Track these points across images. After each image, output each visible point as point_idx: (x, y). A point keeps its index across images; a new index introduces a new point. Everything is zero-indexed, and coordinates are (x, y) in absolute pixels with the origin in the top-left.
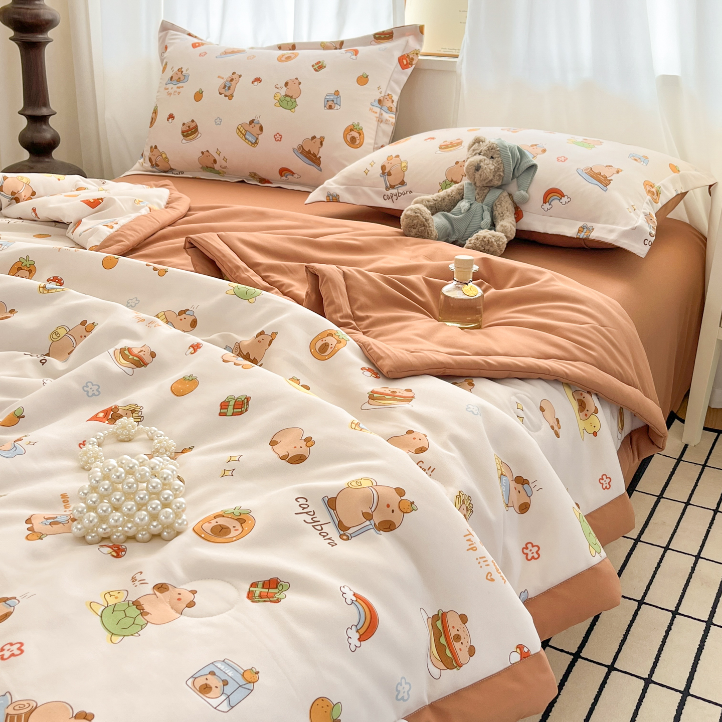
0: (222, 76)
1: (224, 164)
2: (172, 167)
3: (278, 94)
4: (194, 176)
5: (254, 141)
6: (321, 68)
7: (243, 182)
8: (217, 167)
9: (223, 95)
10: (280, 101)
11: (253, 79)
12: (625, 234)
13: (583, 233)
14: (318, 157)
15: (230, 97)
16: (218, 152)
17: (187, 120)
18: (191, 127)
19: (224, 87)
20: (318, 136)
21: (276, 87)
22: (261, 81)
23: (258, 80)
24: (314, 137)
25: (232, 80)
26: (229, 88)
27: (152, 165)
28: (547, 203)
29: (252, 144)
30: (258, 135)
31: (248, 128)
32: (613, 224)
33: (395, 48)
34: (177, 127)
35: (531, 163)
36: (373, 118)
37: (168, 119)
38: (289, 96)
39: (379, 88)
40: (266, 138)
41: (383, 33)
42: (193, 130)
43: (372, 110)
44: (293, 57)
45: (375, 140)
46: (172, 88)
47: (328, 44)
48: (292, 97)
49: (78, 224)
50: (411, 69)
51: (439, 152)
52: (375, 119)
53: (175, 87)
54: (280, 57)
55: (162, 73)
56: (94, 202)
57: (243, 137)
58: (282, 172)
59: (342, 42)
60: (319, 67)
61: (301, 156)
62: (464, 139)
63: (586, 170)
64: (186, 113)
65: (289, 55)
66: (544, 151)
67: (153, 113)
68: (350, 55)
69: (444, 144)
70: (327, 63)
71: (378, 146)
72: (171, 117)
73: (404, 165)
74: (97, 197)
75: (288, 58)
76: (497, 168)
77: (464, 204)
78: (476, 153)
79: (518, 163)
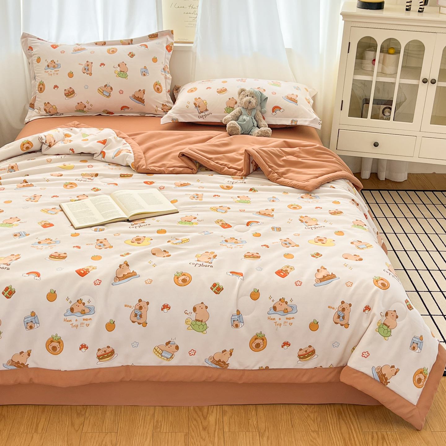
0: (81, 64)
1: (91, 107)
2: (58, 112)
3: (116, 71)
4: (72, 116)
5: (108, 95)
6: (133, 55)
7: (100, 115)
8: (85, 109)
9: (86, 74)
10: (118, 74)
11: (100, 64)
12: (312, 122)
13: (293, 123)
14: (143, 99)
15: (91, 74)
16: (88, 102)
17: (67, 88)
18: (70, 91)
19: (85, 69)
20: (142, 90)
21: (114, 67)
22: (104, 65)
23: (102, 64)
24: (140, 90)
25: (88, 65)
26: (88, 70)
27: (47, 112)
28: (274, 112)
29: (107, 96)
30: (110, 92)
31: (104, 89)
32: (305, 118)
33: (162, 42)
34: (61, 91)
35: (266, 97)
36: (163, 77)
37: (54, 88)
38: (123, 72)
39: (162, 63)
40: (114, 93)
41: (153, 35)
42: (72, 93)
43: (162, 74)
44: (115, 50)
45: (166, 87)
46: (51, 72)
47: (124, 41)
48: (124, 72)
49: (103, 153)
50: (172, 51)
51: (218, 95)
52: (164, 78)
53: (53, 71)
54: (108, 51)
55: (36, 63)
56: (104, 142)
57: (102, 94)
58: (122, 108)
59: (132, 40)
60: (132, 55)
61: (134, 99)
62: (225, 87)
63: (286, 97)
64: (65, 84)
65: (112, 50)
66: (265, 90)
67: (40, 85)
68: (143, 48)
69: (218, 90)
70: (134, 53)
71: (168, 90)
72: (56, 87)
73: (205, 102)
74: (102, 139)
75: (113, 51)
76: (256, 101)
77: (245, 117)
78: (245, 96)
79: (261, 98)
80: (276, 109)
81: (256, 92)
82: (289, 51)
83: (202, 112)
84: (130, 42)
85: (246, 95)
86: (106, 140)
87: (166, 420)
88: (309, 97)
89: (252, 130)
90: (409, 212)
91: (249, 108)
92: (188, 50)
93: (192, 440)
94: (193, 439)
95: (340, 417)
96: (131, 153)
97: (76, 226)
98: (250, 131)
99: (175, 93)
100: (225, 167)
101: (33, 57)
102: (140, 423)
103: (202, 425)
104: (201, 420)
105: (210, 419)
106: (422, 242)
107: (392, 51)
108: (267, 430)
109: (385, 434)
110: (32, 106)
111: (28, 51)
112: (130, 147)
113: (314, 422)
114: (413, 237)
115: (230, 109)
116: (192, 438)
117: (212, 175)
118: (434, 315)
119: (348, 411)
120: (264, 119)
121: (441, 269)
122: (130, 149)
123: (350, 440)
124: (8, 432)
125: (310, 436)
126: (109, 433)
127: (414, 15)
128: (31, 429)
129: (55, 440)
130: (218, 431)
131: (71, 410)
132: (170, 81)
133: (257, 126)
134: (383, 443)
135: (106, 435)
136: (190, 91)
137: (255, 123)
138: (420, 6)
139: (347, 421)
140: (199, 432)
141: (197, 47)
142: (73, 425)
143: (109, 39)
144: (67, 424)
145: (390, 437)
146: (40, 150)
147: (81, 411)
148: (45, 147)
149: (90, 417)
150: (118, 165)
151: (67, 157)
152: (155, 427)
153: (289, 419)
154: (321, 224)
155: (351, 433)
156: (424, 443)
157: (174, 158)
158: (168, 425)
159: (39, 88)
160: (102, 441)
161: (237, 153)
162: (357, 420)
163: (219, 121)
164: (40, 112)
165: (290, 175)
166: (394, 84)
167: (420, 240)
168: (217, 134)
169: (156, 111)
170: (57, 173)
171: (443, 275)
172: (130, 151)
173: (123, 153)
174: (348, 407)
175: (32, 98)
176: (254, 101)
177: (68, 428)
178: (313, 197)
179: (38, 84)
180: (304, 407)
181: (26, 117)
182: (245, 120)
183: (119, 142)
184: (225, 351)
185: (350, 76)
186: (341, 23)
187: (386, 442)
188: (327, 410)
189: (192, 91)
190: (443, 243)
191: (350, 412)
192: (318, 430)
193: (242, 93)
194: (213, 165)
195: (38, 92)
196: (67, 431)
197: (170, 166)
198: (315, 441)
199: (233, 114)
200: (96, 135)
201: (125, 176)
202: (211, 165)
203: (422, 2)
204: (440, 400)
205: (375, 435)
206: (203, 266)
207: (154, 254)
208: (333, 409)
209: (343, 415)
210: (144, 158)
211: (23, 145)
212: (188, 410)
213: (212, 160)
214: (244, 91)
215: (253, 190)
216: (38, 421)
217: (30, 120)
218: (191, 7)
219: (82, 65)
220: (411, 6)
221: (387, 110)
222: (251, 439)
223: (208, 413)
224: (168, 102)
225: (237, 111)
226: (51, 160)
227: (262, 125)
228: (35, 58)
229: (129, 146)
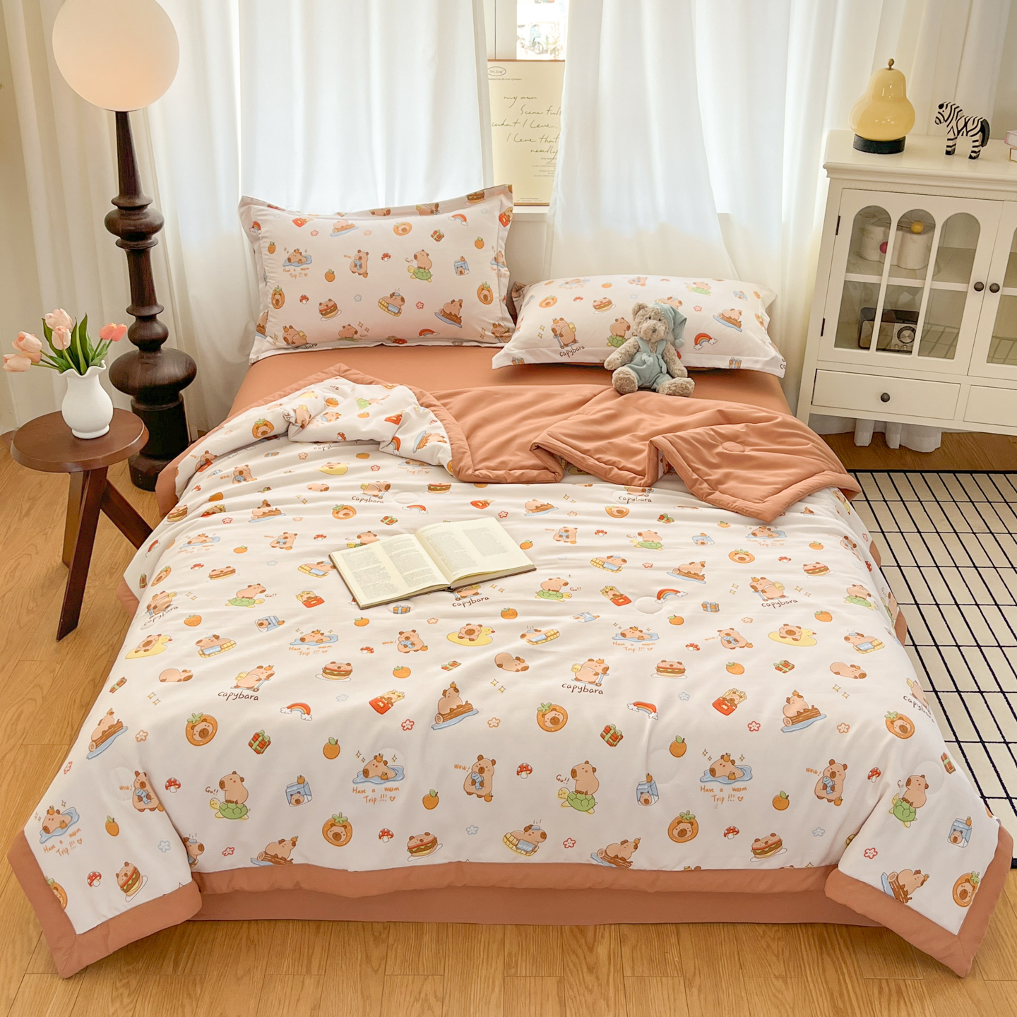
0: (349, 255)
1: (365, 333)
2: (308, 343)
3: (411, 267)
4: (334, 348)
5: (397, 311)
6: (440, 237)
7: (382, 345)
8: (355, 336)
9: (357, 274)
10: (414, 273)
11: (381, 256)
12: (767, 363)
13: (733, 365)
14: (459, 316)
15: (365, 275)
16: (360, 324)
17: (324, 300)
18: (329, 306)
19: (356, 266)
20: (457, 300)
21: (407, 261)
22: (390, 257)
23: (386, 256)
24: (453, 301)
25: (360, 258)
26: (361, 266)
27: (288, 344)
28: (699, 345)
29: (395, 313)
30: (401, 305)
31: (390, 301)
32: (755, 356)
33: (491, 208)
34: (313, 307)
35: (683, 318)
36: (494, 274)
37: (301, 301)
38: (422, 268)
39: (493, 248)
40: (407, 308)
41: (476, 194)
42: (332, 308)
43: (492, 268)
44: (408, 228)
45: (499, 293)
46: (294, 270)
47: (423, 207)
48: (424, 269)
49: (396, 441)
50: (510, 225)
51: (596, 312)
52: (496, 275)
53: (298, 269)
54: (396, 229)
55: (268, 253)
56: (397, 419)
57: (386, 310)
58: (422, 333)
59: (437, 205)
60: (438, 237)
61: (442, 318)
62: (609, 297)
63: (720, 315)
64: (321, 293)
65: (403, 227)
66: (680, 303)
67: (275, 294)
68: (459, 221)
69: (596, 304)
70: (442, 231)
71: (502, 297)
72: (304, 298)
73: (571, 326)
74: (393, 414)
75: (404, 230)
76: (666, 328)
77: (645, 357)
78: (646, 318)
79: (674, 319)
80: (701, 338)
81: (666, 310)
82: (724, 219)
83: (567, 345)
84: (434, 209)
85: (648, 316)
86: (401, 415)
87: (524, 952)
88: (762, 312)
89: (658, 380)
90: (944, 520)
91: (651, 340)
92: (538, 220)
93: (570, 991)
94: (572, 989)
95: (823, 947)
96: (446, 442)
97: (362, 603)
98: (655, 381)
99: (515, 297)
100: (613, 468)
101: (261, 242)
102: (482, 957)
103: (587, 964)
104: (584, 953)
105: (599, 950)
106: (967, 586)
107: (917, 228)
108: (697, 971)
109: (902, 983)
110: (261, 329)
111: (252, 230)
112: (443, 429)
113: (777, 957)
114: (952, 575)
115: (617, 339)
116: (570, 987)
117: (591, 485)
118: (989, 742)
119: (837, 937)
120: (679, 357)
121: (1001, 645)
122: (444, 434)
123: (841, 995)
124: (263, 973)
125: (772, 987)
126: (430, 977)
127: (960, 167)
128: (300, 967)
129: (340, 990)
130: (614, 975)
131: (364, 931)
132: (505, 281)
133: (668, 372)
134: (898, 1002)
135: (426, 979)
136: (544, 304)
137: (664, 367)
138: (973, 147)
139: (835, 958)
140: (581, 978)
141: (555, 213)
142: (368, 958)
143: (396, 204)
144: (359, 957)
145: (911, 991)
146: (286, 434)
147: (380, 933)
148: (293, 429)
149: (396, 945)
150: (423, 463)
151: (334, 447)
152: (507, 966)
153: (736, 953)
154: (791, 596)
155: (842, 982)
156: (970, 1002)
157: (521, 448)
158: (528, 962)
159: (273, 299)
160: (420, 993)
161: (632, 436)
162: (853, 956)
163: (598, 361)
164: (277, 343)
165: (730, 484)
166: (921, 289)
167: (965, 582)
168: (596, 392)
169: (482, 336)
170: (319, 482)
171: (1005, 656)
172: (444, 439)
173: (432, 442)
174: (837, 930)
175: (261, 314)
176: (661, 328)
177: (360, 966)
178: (774, 534)
179: (272, 292)
180: (760, 930)
181: (252, 352)
182: (644, 363)
183: (423, 416)
184: (626, 841)
185: (840, 276)
186: (822, 181)
187: (904, 1000)
188: (801, 935)
189: (548, 304)
190: (1007, 587)
191: (840, 939)
192: (786, 974)
193: (641, 312)
194: (592, 466)
195: (271, 306)
196: (360, 972)
197: (514, 467)
198: (780, 996)
199: (623, 351)
200: (381, 404)
201: (438, 488)
202: (588, 465)
203: (977, 141)
204: (999, 916)
205: (884, 985)
206: (586, 690)
207: (500, 666)
208: (810, 933)
209: (829, 946)
210: (469, 453)
211: (258, 428)
212: (561, 933)
213: (589, 454)
214: (643, 308)
215: (665, 519)
216: (311, 952)
217: (260, 359)
218: (544, 140)
219: (350, 257)
220: (955, 145)
221: (907, 333)
222: (671, 991)
223: (595, 941)
224: (504, 319)
225: (630, 345)
226: (306, 455)
227: (677, 372)
228: (265, 244)
229: (440, 428)
